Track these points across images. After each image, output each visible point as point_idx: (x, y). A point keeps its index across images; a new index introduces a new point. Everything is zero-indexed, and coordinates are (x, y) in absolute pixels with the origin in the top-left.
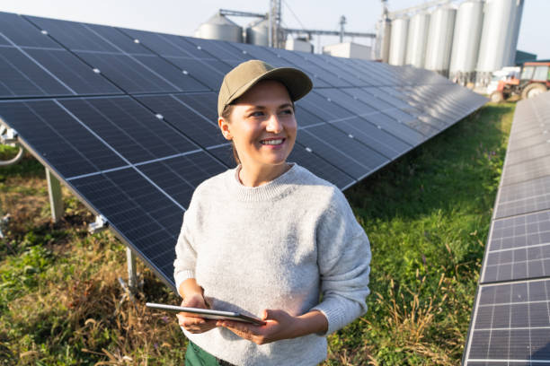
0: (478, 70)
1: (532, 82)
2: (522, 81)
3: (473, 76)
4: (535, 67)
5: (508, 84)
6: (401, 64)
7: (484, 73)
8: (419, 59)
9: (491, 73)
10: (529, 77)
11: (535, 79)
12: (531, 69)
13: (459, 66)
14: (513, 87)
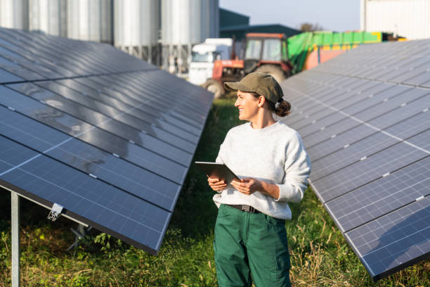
0: (163, 41)
1: (262, 64)
2: (248, 63)
3: (156, 53)
4: (262, 40)
5: (228, 68)
6: (19, 27)
7: (175, 47)
8: (54, 21)
9: (185, 47)
10: (256, 56)
11: (265, 58)
12: (258, 44)
13: (131, 35)
14: (235, 71)
